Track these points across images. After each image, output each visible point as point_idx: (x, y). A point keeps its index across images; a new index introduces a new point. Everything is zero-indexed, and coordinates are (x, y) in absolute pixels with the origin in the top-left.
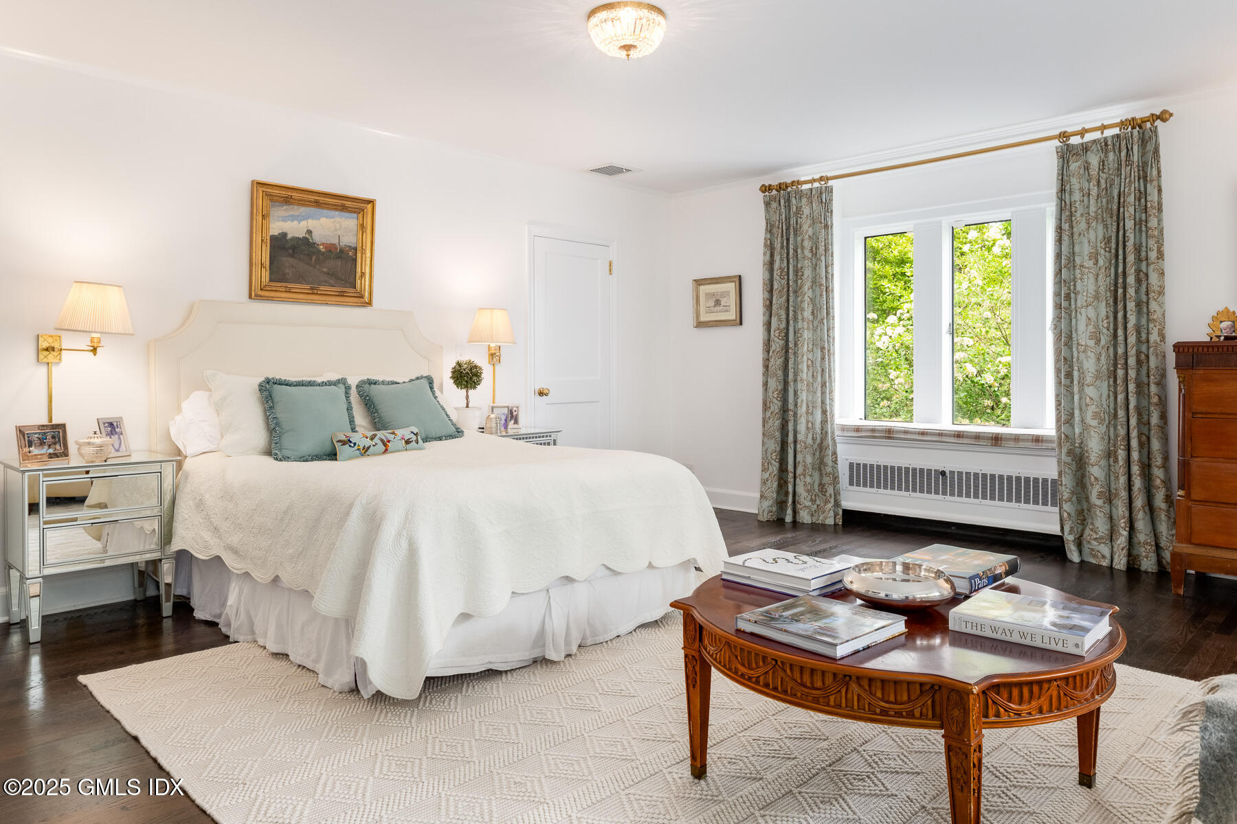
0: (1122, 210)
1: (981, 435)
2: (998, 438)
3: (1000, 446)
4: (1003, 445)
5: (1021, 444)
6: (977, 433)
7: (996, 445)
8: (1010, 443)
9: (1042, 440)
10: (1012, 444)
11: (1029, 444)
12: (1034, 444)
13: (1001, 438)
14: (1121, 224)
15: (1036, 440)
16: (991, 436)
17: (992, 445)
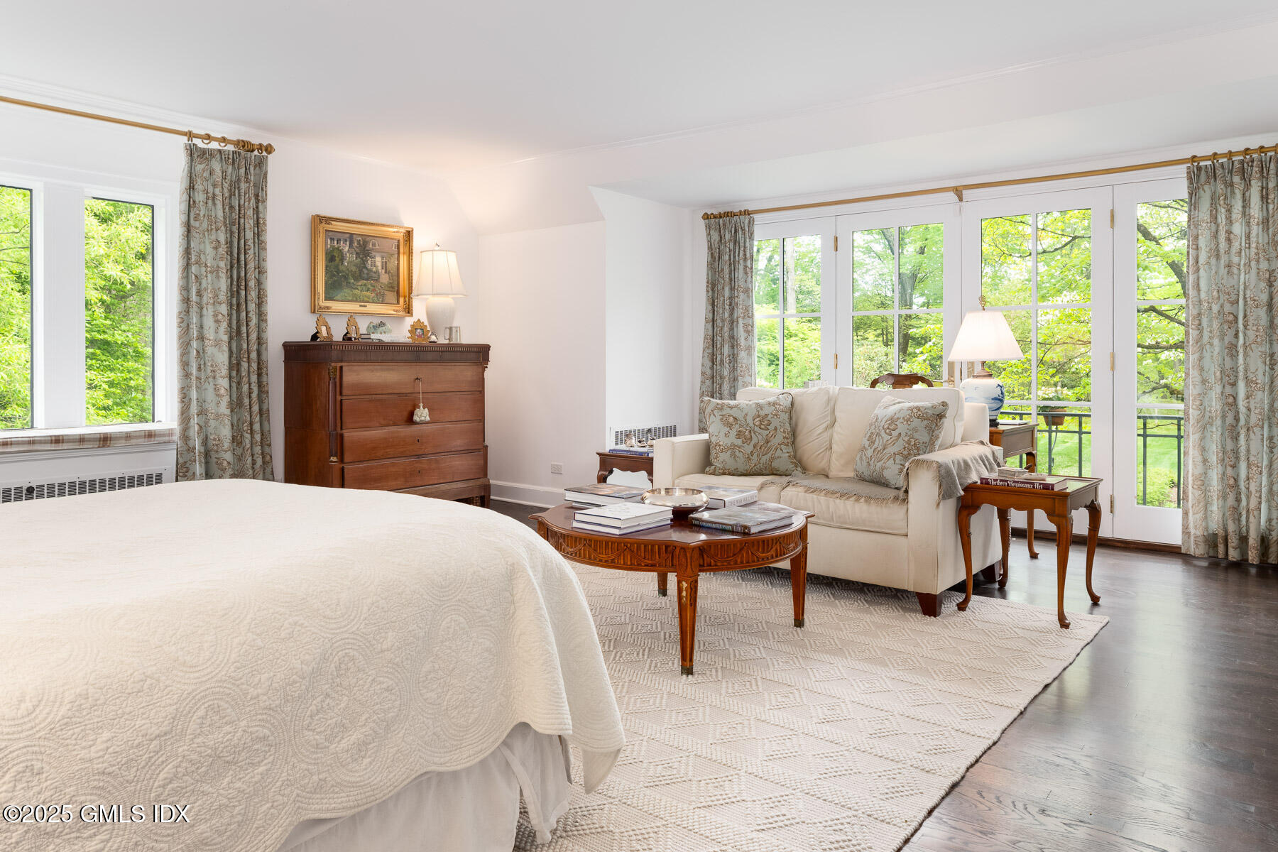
0: (242, 221)
1: (86, 437)
2: (107, 438)
3: (109, 446)
4: (111, 445)
5: (133, 442)
6: (80, 435)
7: (103, 447)
8: (120, 441)
9: (155, 435)
10: (123, 442)
11: (141, 441)
12: (146, 439)
13: (111, 438)
14: (242, 235)
15: (148, 435)
16: (99, 437)
17: (99, 447)
